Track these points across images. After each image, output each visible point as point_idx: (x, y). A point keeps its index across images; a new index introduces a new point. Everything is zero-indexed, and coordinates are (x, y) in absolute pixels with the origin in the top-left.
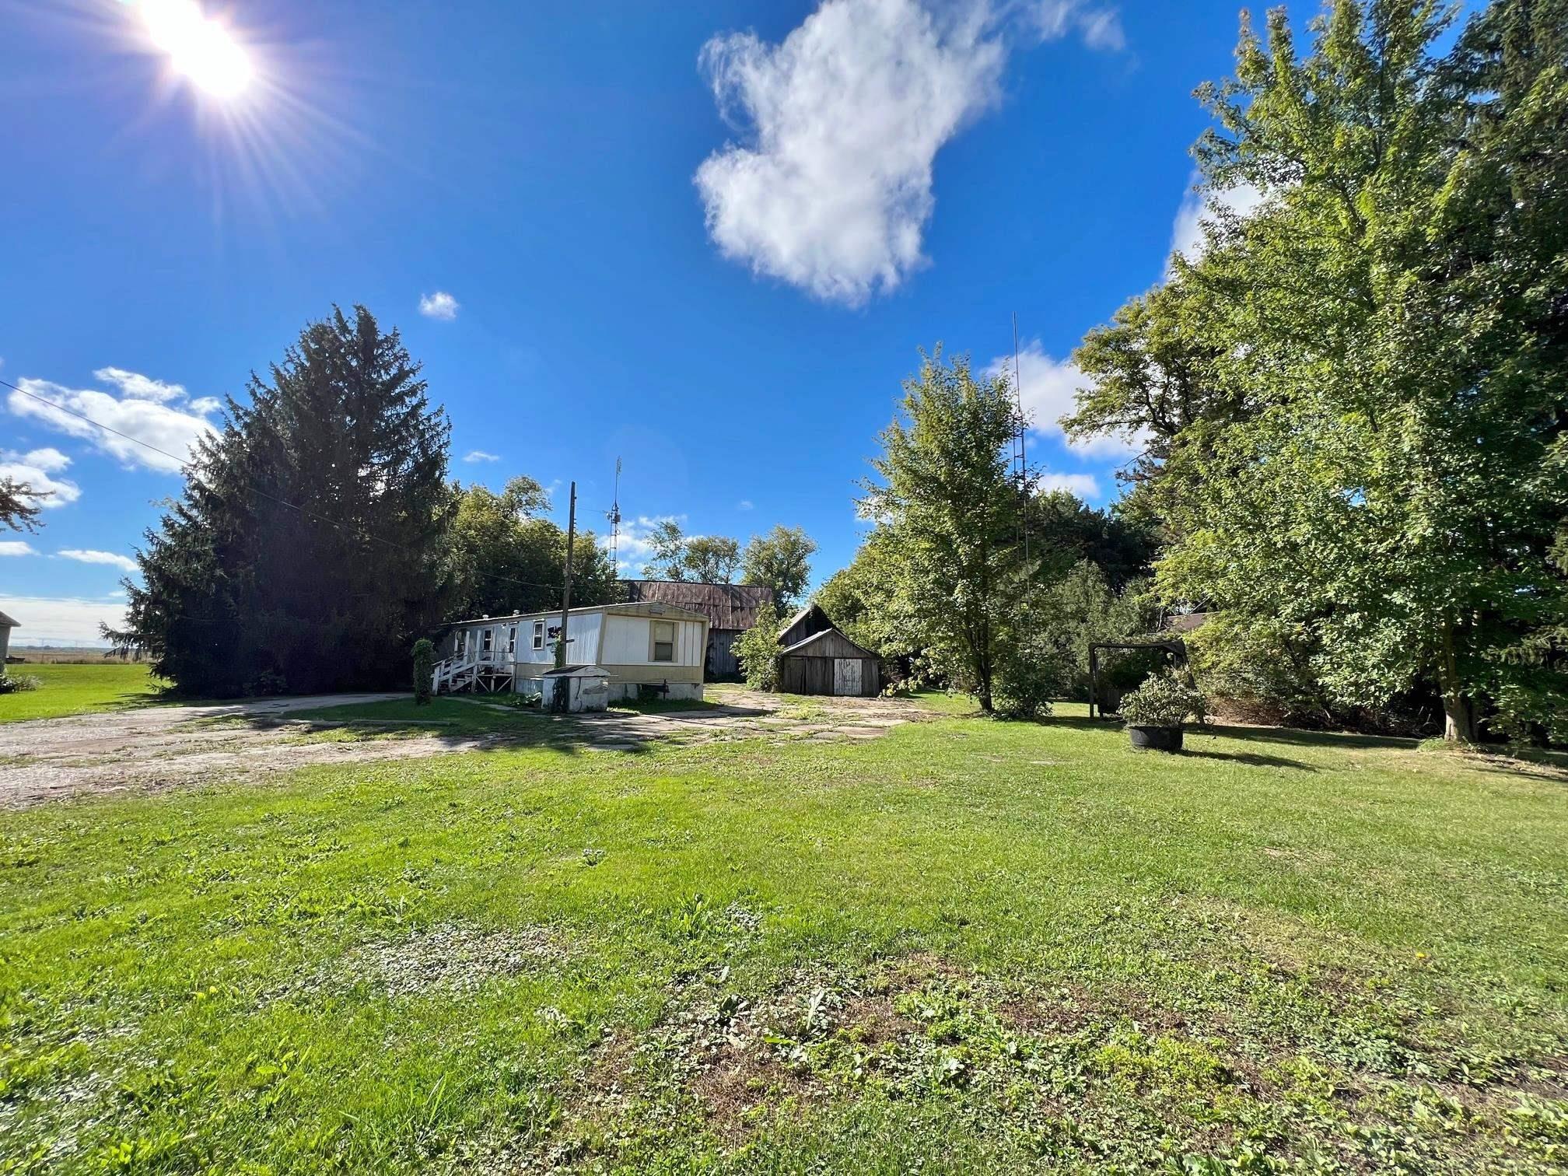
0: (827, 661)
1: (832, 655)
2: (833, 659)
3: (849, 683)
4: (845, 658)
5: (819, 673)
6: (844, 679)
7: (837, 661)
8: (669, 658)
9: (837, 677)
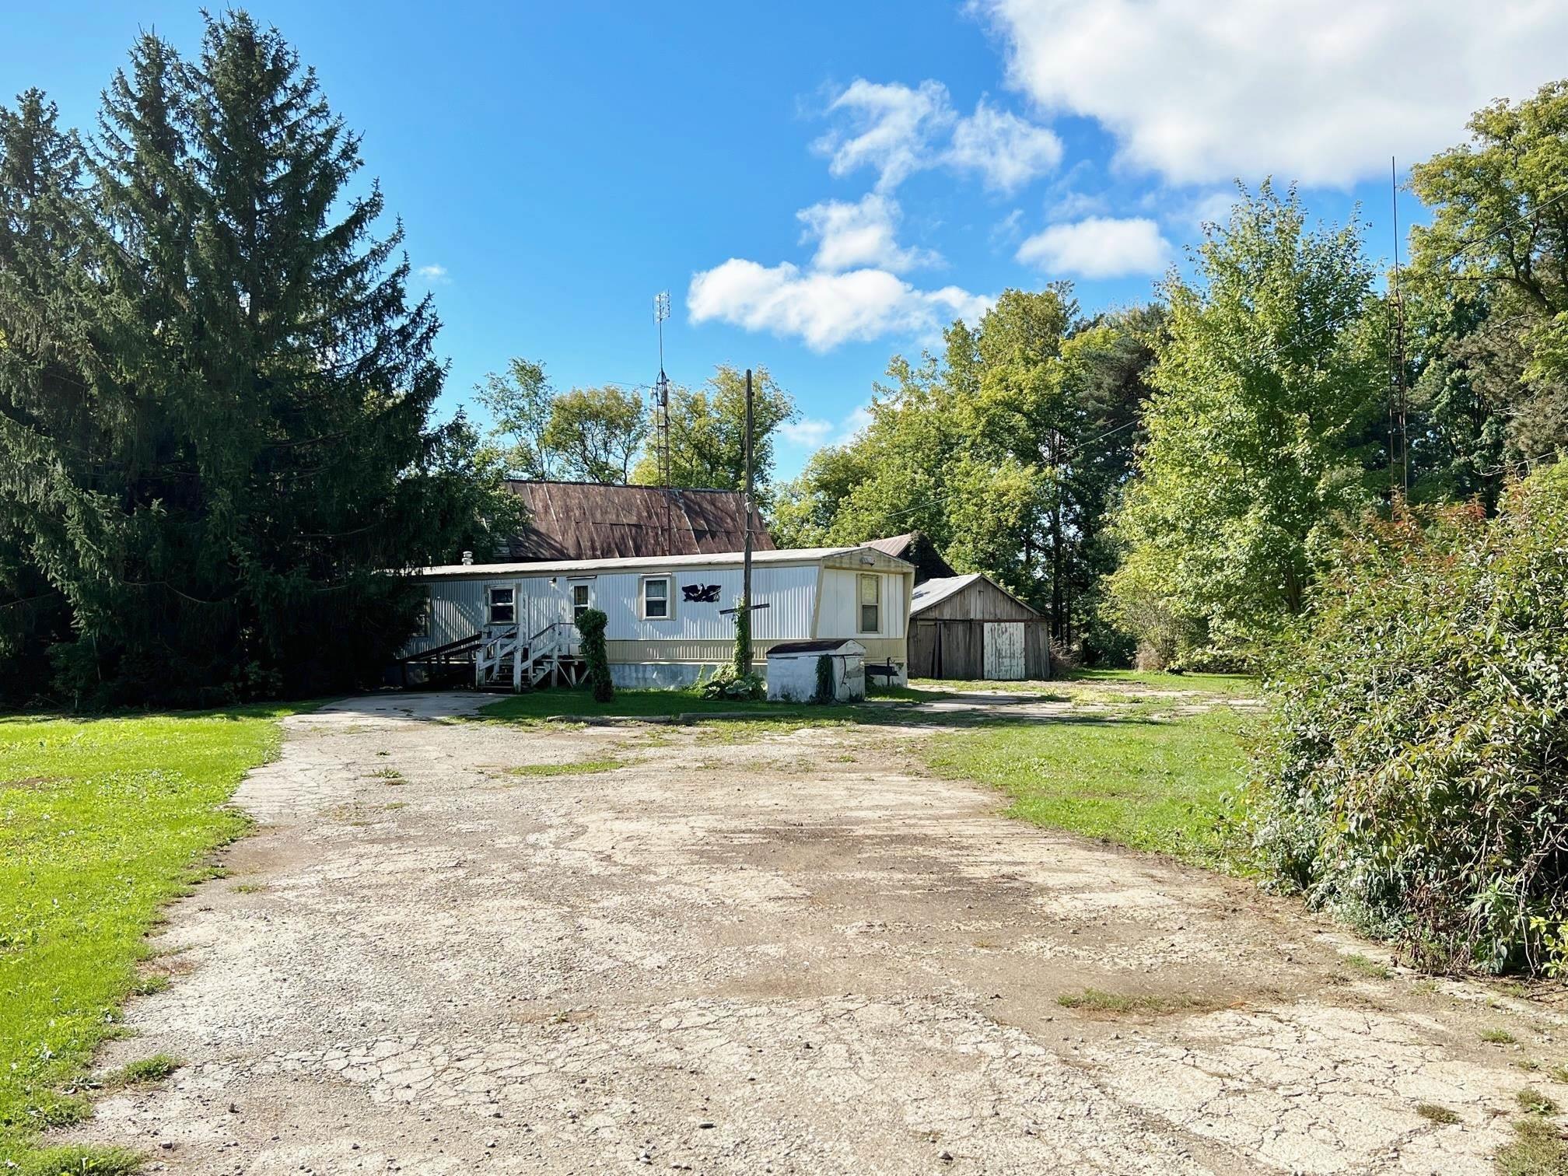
0: (973, 627)
1: (979, 616)
2: (981, 623)
3: (1007, 661)
4: (999, 621)
5: (962, 645)
6: (998, 653)
7: (987, 626)
8: (874, 628)
9: (988, 651)
